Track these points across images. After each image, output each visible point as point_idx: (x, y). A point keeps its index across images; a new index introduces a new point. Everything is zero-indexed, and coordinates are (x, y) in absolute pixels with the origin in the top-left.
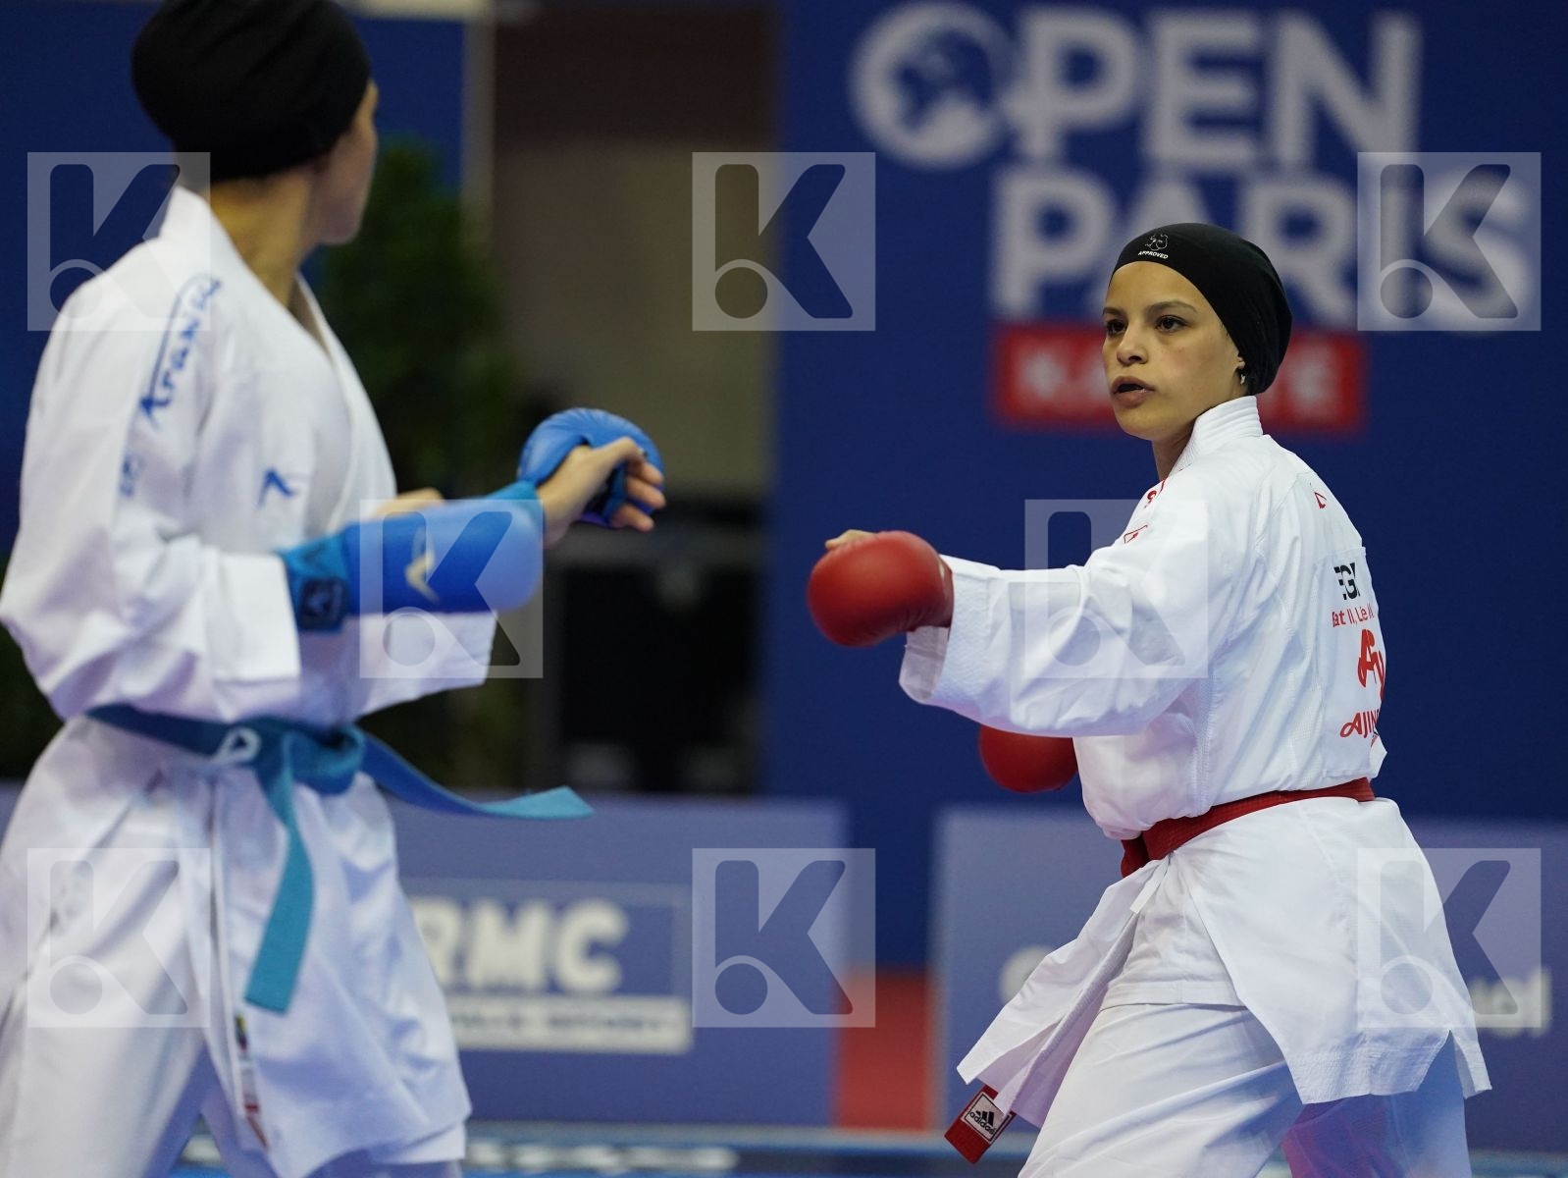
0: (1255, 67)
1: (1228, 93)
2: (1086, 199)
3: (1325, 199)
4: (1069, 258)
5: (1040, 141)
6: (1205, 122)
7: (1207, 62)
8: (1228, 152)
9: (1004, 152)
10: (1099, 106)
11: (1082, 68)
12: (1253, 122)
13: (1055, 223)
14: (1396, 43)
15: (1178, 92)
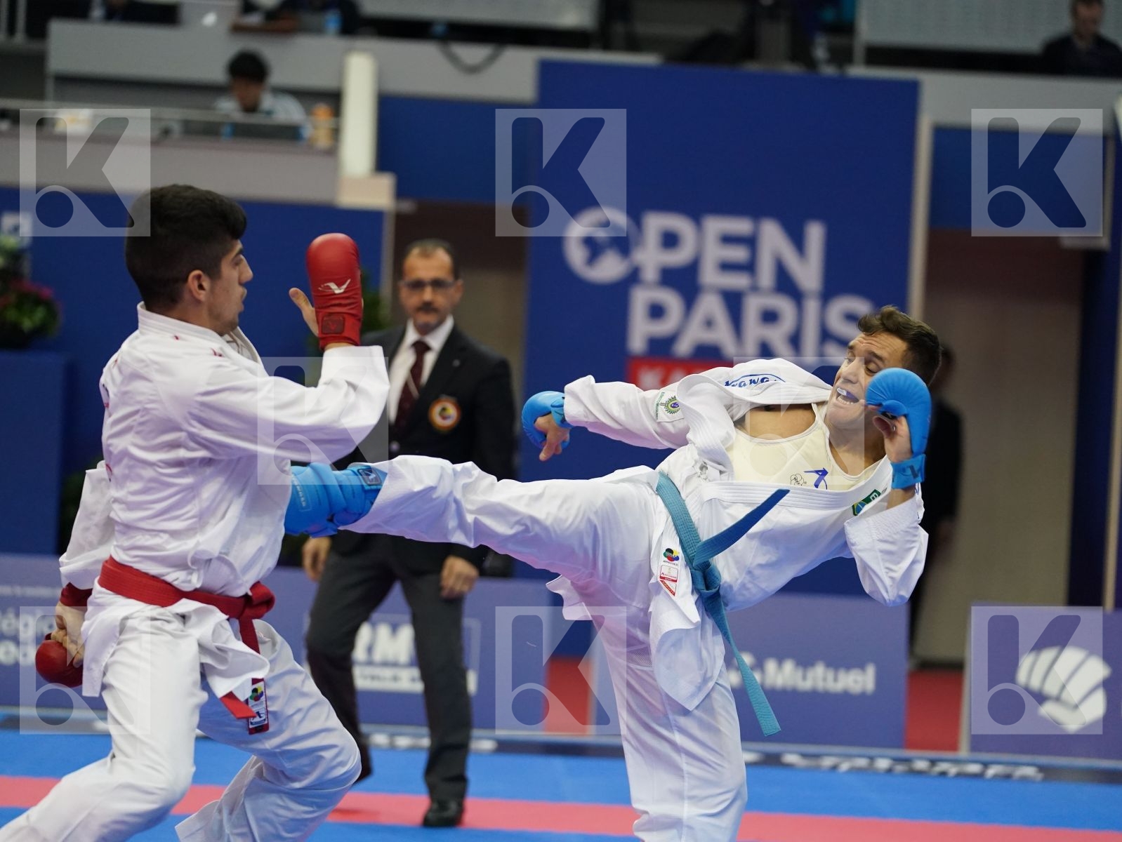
0: (750, 242)
1: (738, 254)
2: (672, 300)
3: (784, 305)
4: (663, 328)
5: (650, 274)
6: (727, 267)
7: (728, 239)
8: (738, 281)
9: (633, 277)
10: (678, 258)
11: (670, 240)
12: (749, 267)
13: (657, 312)
14: (815, 234)
15: (714, 253)
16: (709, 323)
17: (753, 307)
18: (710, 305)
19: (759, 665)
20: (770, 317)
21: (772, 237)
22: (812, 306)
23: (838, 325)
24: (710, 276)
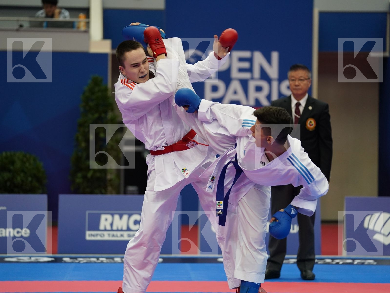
0: (250, 60)
1: (246, 65)
2: (221, 85)
3: (264, 84)
4: (218, 95)
7: (241, 60)
12: (250, 70)
13: (215, 89)
14: (275, 56)
15: (236, 65)
16: (235, 93)
17: (252, 85)
18: (235, 85)
20: (259, 89)
21: (258, 57)
22: (275, 84)
23: (285, 91)
24: (235, 74)
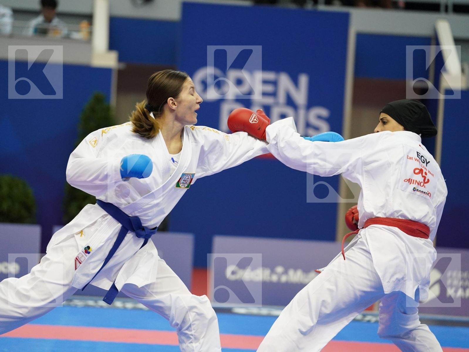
0: (275, 83)
1: (269, 88)
3: (289, 111)
6: (265, 94)
7: (265, 82)
8: (269, 101)
12: (274, 94)
14: (304, 80)
17: (276, 111)
19: (286, 272)
20: (283, 116)
21: (285, 81)
22: (302, 112)
23: (313, 121)
